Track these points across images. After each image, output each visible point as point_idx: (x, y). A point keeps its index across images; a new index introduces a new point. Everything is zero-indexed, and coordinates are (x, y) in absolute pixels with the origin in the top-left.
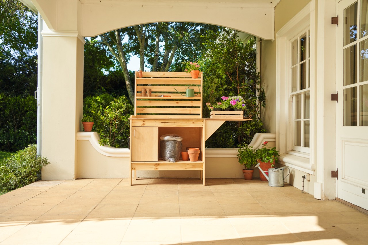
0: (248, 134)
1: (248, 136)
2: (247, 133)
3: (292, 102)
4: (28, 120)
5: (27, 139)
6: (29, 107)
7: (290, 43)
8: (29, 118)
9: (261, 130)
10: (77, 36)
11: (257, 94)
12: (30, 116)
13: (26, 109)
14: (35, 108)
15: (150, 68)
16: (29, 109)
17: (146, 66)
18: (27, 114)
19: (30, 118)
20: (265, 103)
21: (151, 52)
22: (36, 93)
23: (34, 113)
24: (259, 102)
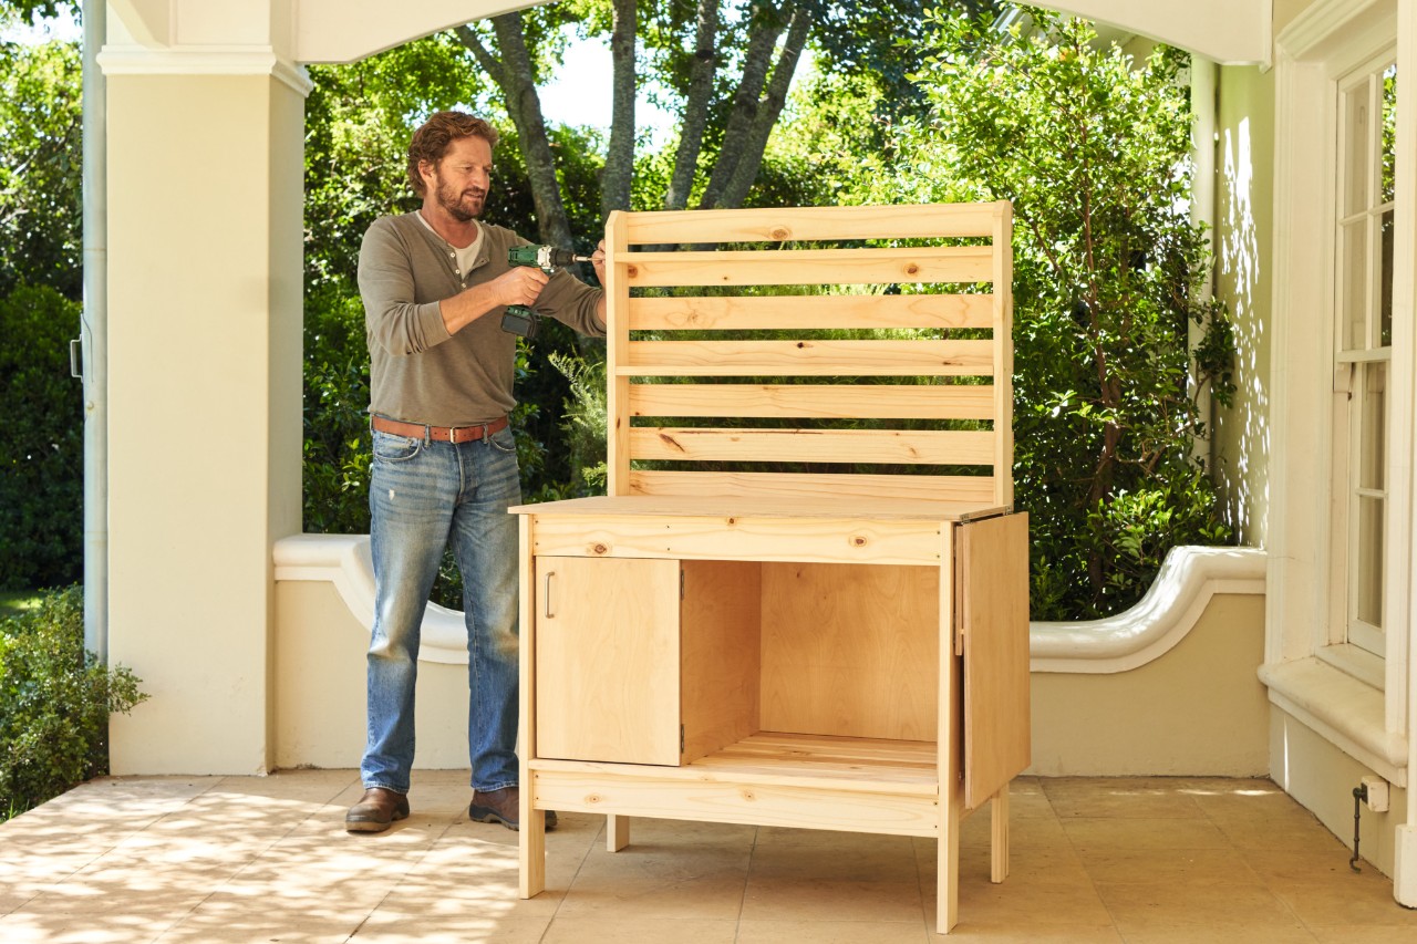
0: (1133, 551)
1: (1133, 558)
2: (1125, 544)
3: (1350, 397)
4: (20, 418)
5: (18, 520)
6: (23, 345)
7: (1343, 96)
8: (27, 401)
9: (1202, 531)
10: (270, 72)
11: (1197, 335)
12: (30, 394)
13: (7, 354)
14: (58, 351)
15: (673, 111)
16: (26, 356)
17: (653, 99)
18: (15, 382)
19: (31, 404)
20: (1229, 385)
21: (676, 25)
22: (79, 347)
23: (50, 377)
24: (1202, 376)
